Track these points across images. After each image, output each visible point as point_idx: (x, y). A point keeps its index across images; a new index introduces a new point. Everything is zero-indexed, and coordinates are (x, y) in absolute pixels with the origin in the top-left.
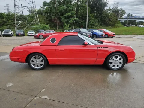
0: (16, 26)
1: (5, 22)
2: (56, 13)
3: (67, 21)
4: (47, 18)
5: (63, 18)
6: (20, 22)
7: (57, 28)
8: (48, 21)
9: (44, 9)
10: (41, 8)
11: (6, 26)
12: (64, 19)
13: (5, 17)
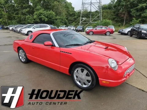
0: (80, 22)
1: (75, 19)
2: (126, 5)
3: (138, 14)
4: (114, 13)
5: (134, 11)
6: (84, 18)
7: (124, 24)
8: (115, 15)
9: (115, 3)
10: (110, 2)
11: (75, 22)
12: (134, 13)
13: (76, 14)
